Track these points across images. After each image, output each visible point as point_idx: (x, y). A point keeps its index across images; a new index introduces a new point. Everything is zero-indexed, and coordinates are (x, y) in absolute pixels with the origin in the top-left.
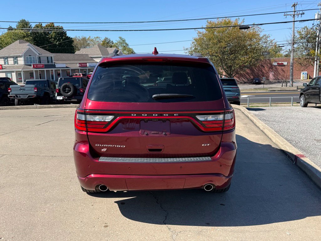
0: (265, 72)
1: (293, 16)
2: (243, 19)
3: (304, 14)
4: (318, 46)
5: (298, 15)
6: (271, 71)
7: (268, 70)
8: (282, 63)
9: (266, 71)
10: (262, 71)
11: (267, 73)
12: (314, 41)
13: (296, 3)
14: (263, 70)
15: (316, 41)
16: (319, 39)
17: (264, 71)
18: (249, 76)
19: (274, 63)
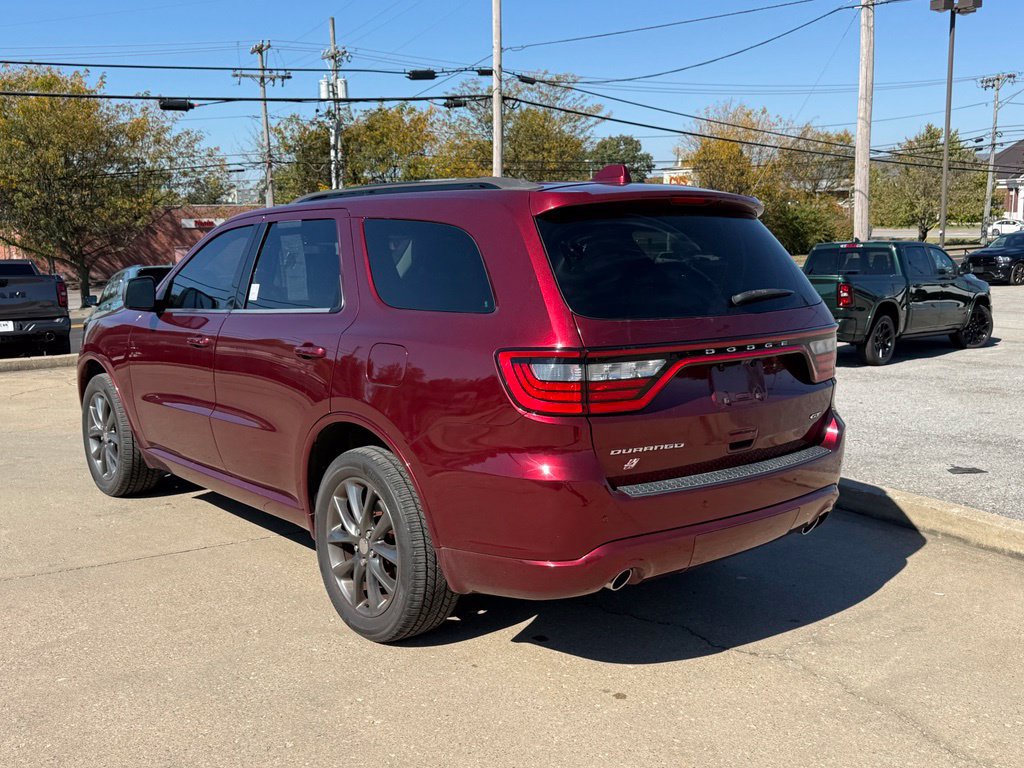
0: (159, 248)
1: (259, 79)
2: (100, 75)
3: (289, 77)
4: (338, 176)
5: (274, 80)
6: (177, 245)
7: (170, 244)
8: (211, 220)
9: (163, 245)
10: (148, 245)
11: (168, 251)
12: (326, 160)
13: (266, 44)
14: (153, 243)
15: (330, 162)
16: (336, 154)
17: (156, 246)
18: (111, 264)
19: (183, 221)
